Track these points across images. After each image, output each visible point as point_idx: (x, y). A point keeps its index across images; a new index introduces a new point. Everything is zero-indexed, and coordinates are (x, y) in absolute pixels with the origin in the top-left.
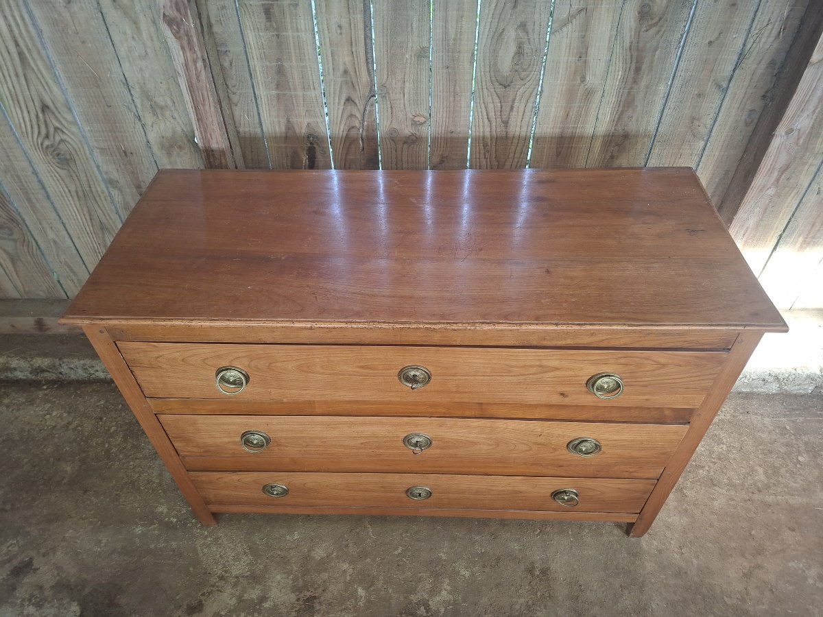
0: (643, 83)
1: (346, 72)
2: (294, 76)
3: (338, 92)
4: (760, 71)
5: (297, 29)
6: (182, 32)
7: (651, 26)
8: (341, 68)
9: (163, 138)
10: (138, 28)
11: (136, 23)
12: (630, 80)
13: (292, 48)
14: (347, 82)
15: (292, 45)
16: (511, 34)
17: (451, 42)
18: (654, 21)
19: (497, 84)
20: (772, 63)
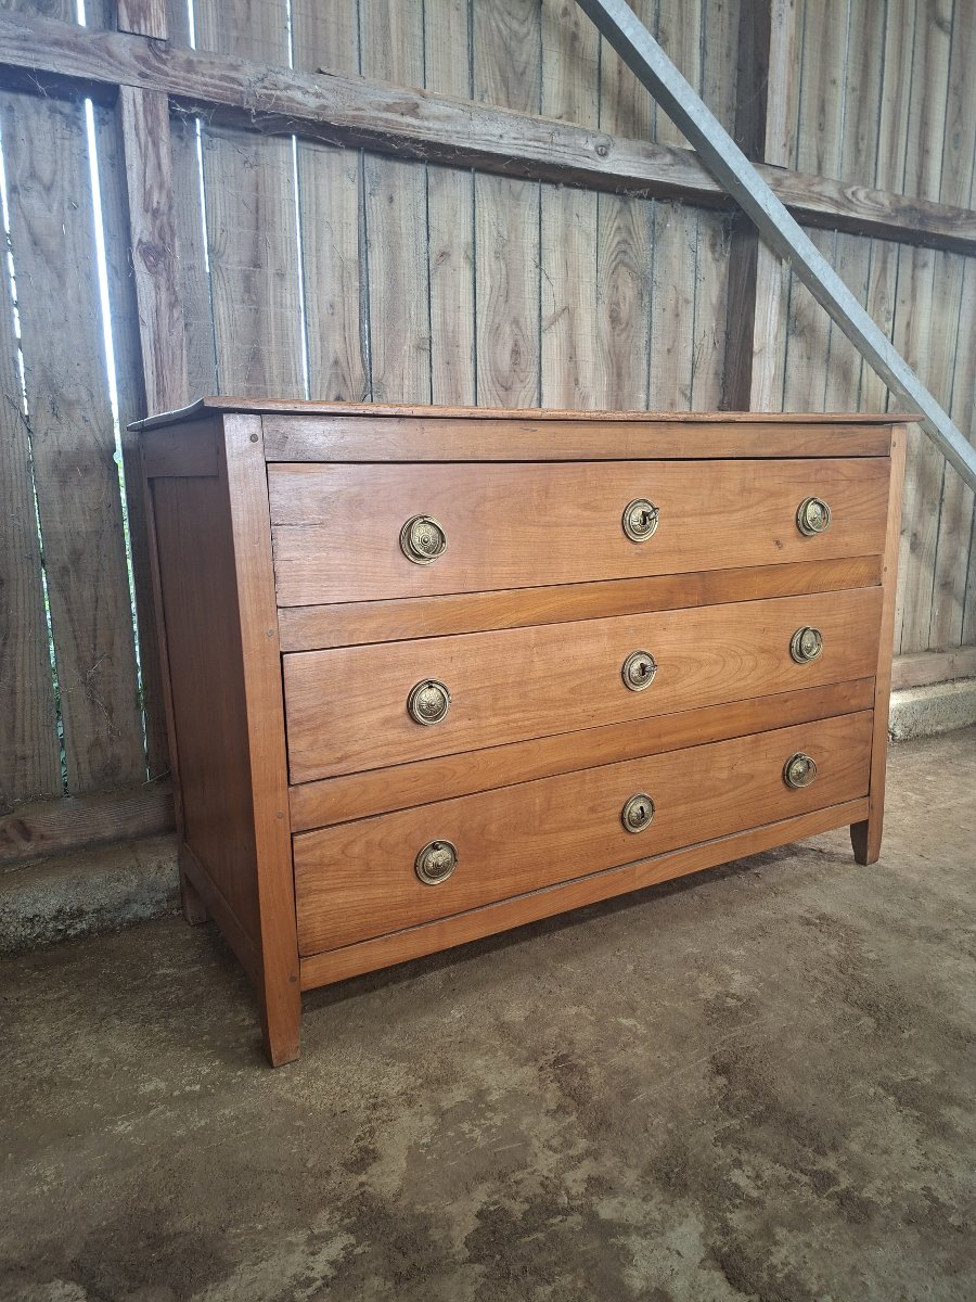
0: (626, 390)
1: (336, 362)
2: (272, 363)
3: (325, 388)
4: (710, 382)
5: (282, 305)
6: (161, 265)
7: (623, 330)
8: (332, 359)
9: (60, 453)
10: (62, 283)
11: (60, 276)
12: (615, 387)
13: (273, 329)
14: (337, 377)
15: (273, 323)
16: (507, 329)
17: (450, 334)
18: (623, 326)
19: (497, 385)
20: (716, 374)
